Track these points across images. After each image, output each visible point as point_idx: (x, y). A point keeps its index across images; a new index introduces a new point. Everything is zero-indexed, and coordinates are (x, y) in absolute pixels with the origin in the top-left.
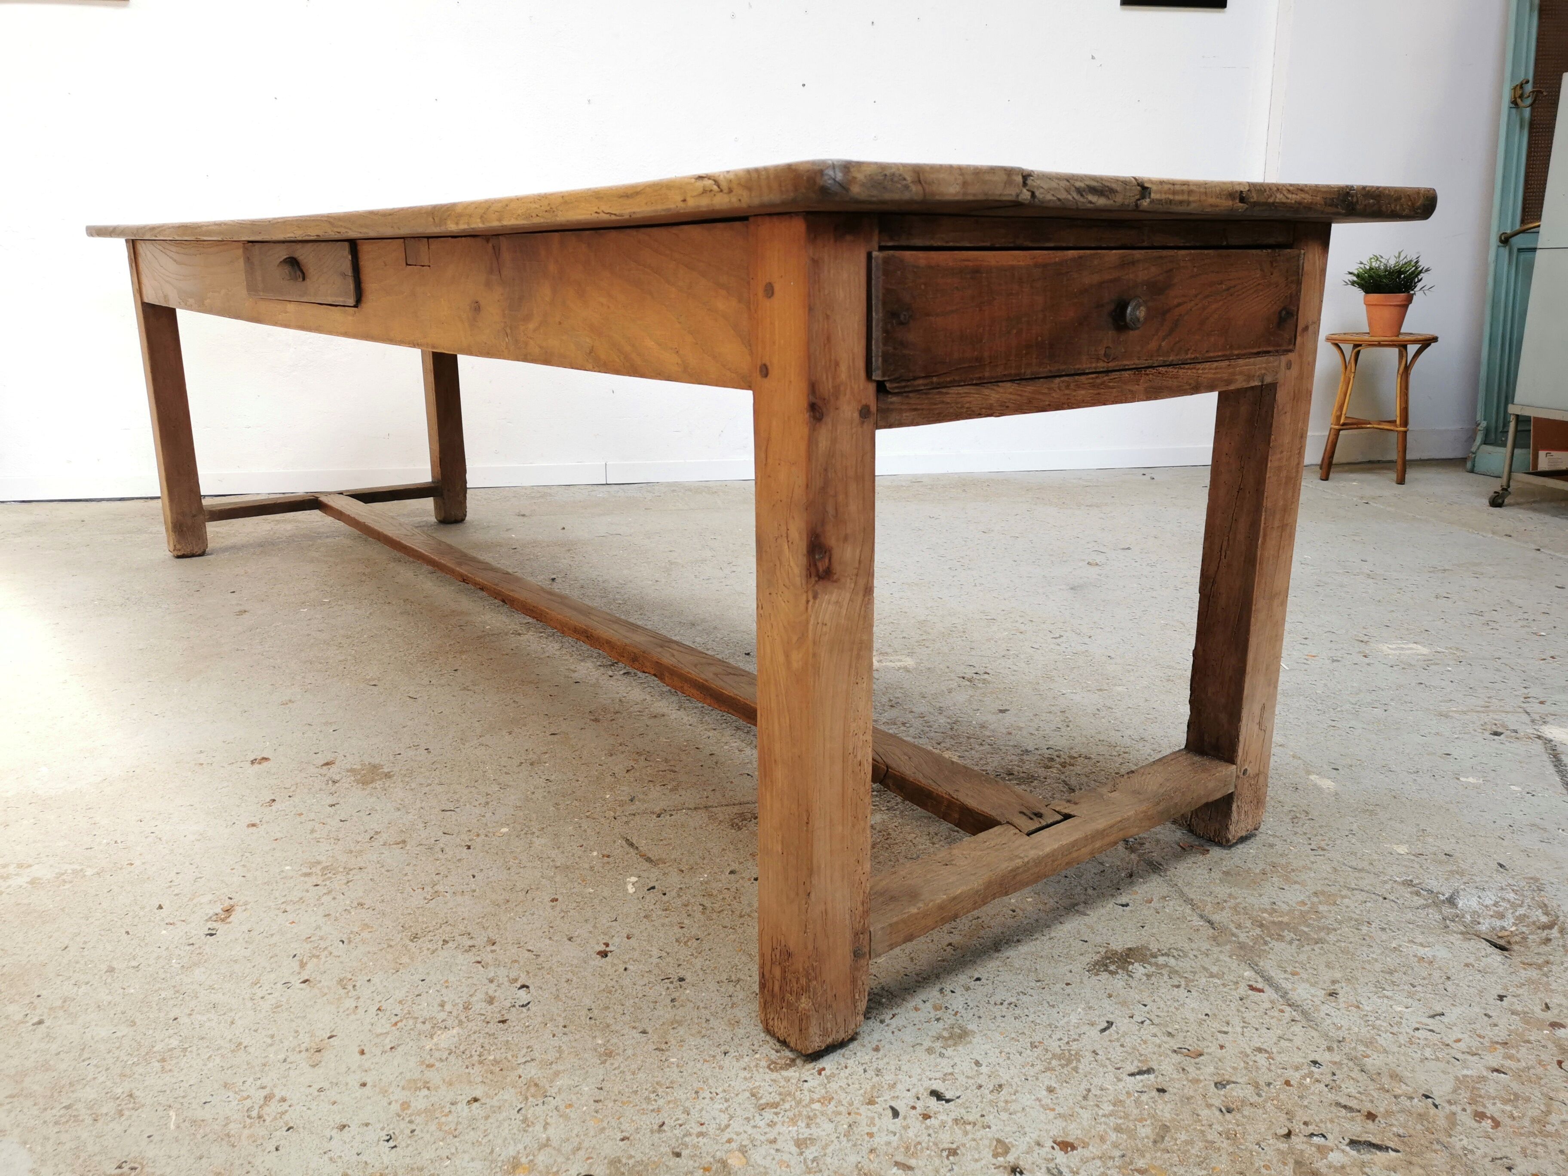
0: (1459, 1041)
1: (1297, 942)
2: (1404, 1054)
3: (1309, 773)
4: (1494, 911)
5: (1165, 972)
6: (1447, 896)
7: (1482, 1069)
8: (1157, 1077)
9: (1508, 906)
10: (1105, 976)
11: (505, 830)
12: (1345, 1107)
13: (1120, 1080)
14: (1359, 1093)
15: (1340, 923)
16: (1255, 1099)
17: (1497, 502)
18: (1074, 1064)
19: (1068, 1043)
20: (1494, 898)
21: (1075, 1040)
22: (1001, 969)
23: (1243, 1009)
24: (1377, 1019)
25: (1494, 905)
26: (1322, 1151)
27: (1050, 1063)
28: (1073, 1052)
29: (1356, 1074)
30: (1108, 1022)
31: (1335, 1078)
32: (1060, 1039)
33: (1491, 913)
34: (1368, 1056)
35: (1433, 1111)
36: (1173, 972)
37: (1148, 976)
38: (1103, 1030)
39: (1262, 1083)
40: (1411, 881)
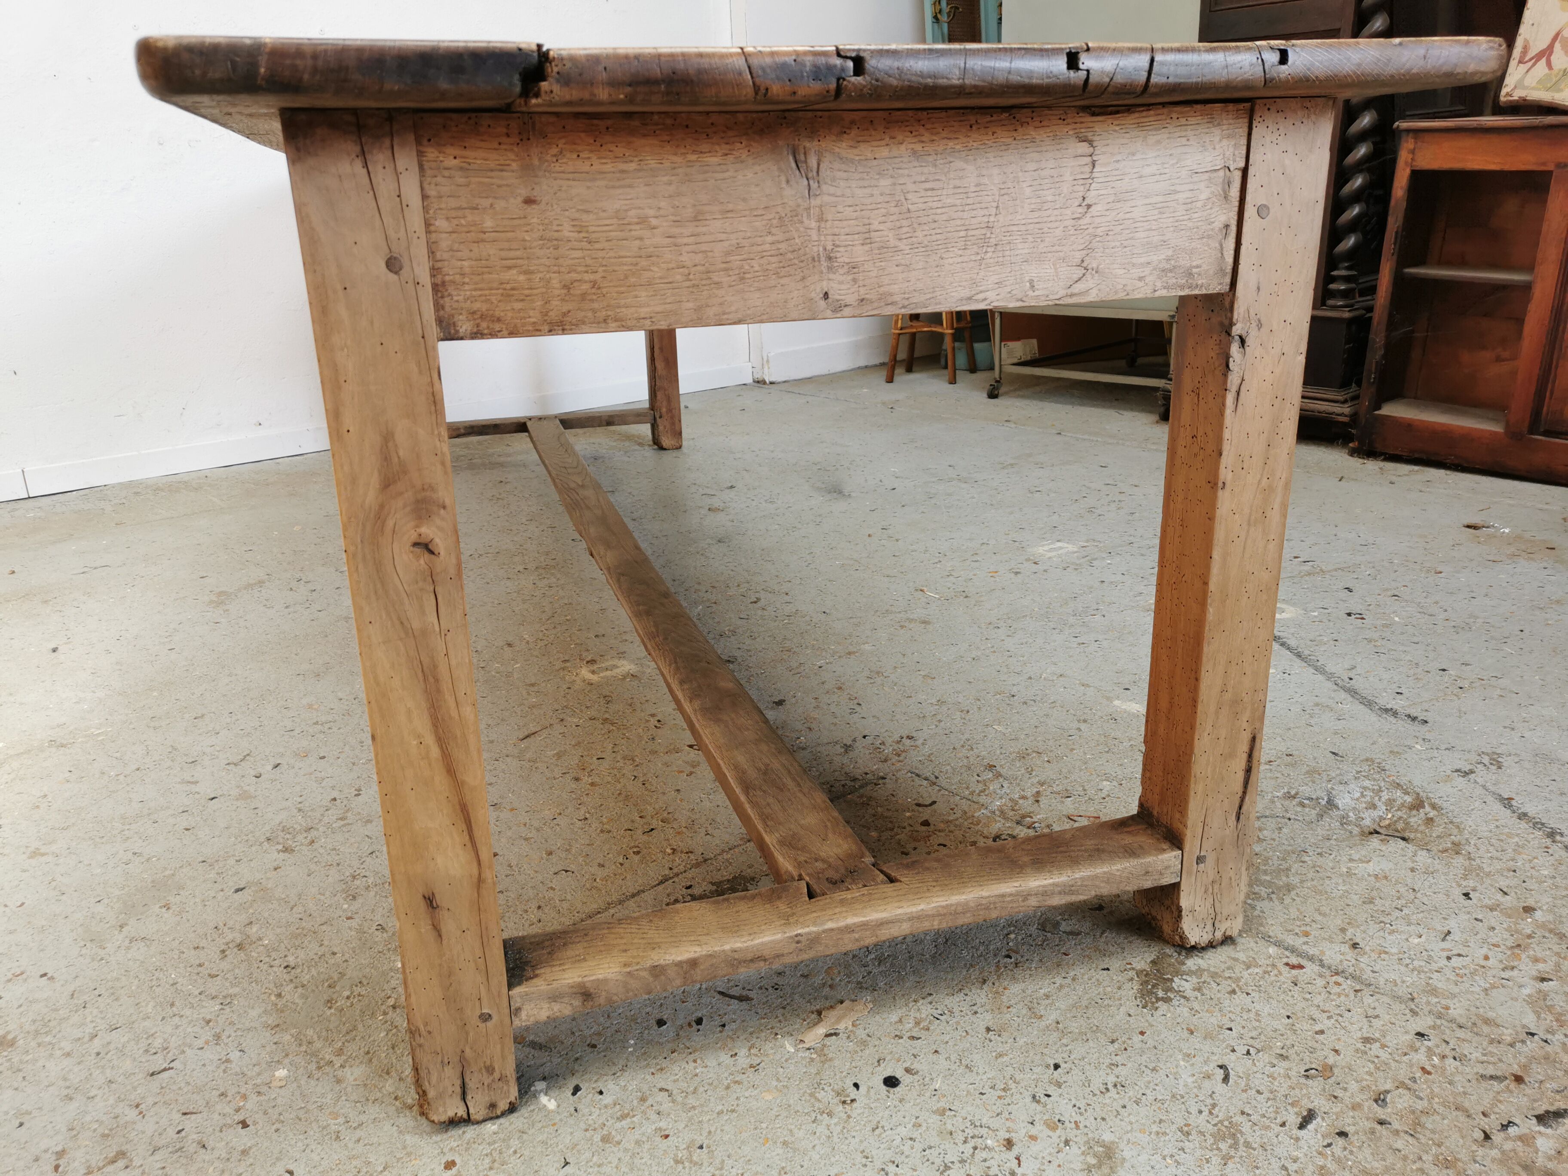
0: (1486, 958)
1: (1274, 896)
2: (1467, 992)
3: (1110, 699)
4: (1365, 802)
5: (1205, 977)
6: (1325, 799)
7: (1532, 982)
8: (1323, 1119)
9: (1372, 794)
10: (1163, 1006)
11: (281, 1073)
12: (1492, 1077)
13: (1297, 1139)
14: (1484, 1055)
15: (1284, 859)
16: (1420, 1105)
17: (993, 395)
18: (1242, 1141)
19: (1211, 1113)
20: (1358, 790)
21: (1214, 1106)
22: (1064, 1041)
23: (1308, 996)
24: (1413, 960)
25: (1362, 796)
26: (1526, 1140)
27: (1218, 1149)
28: (1226, 1123)
29: (1460, 1033)
30: (1221, 1067)
31: (1451, 1046)
32: (1200, 1112)
33: (1365, 805)
34: (1448, 1008)
35: (1548, 1048)
36: (1214, 975)
37: (1199, 989)
38: (1226, 1079)
39: (1407, 1081)
40: (1289, 792)
